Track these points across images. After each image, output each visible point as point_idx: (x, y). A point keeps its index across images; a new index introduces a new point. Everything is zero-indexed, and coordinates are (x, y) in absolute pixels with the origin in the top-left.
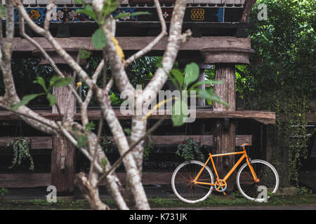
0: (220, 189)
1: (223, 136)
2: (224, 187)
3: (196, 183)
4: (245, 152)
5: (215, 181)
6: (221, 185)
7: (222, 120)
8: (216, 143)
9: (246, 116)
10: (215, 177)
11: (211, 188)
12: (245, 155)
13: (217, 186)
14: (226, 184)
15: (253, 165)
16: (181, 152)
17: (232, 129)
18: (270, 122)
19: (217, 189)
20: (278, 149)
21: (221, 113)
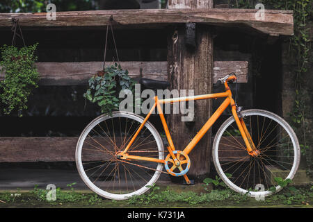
0: (177, 170)
1: (185, 62)
2: (184, 166)
3: (126, 157)
4: (229, 93)
5: (166, 153)
6: (177, 162)
7: (181, 27)
8: (172, 77)
9: (232, 19)
10: (166, 146)
11: (159, 168)
12: (230, 100)
13: (170, 165)
14: (188, 161)
15: (246, 120)
16: (93, 92)
17: (205, 47)
18: (282, 32)
19: (170, 171)
20: (305, 92)
21: (179, 14)
